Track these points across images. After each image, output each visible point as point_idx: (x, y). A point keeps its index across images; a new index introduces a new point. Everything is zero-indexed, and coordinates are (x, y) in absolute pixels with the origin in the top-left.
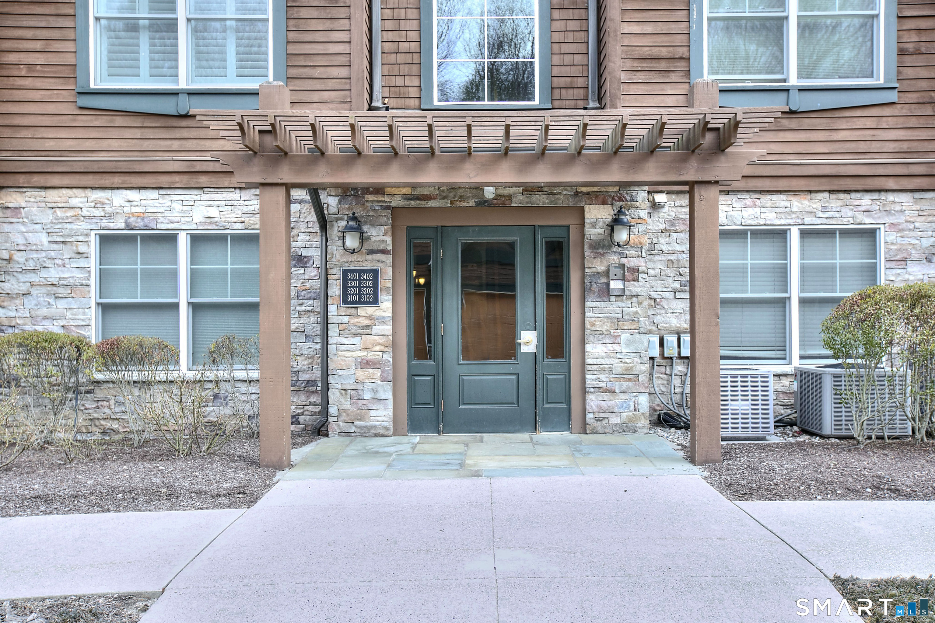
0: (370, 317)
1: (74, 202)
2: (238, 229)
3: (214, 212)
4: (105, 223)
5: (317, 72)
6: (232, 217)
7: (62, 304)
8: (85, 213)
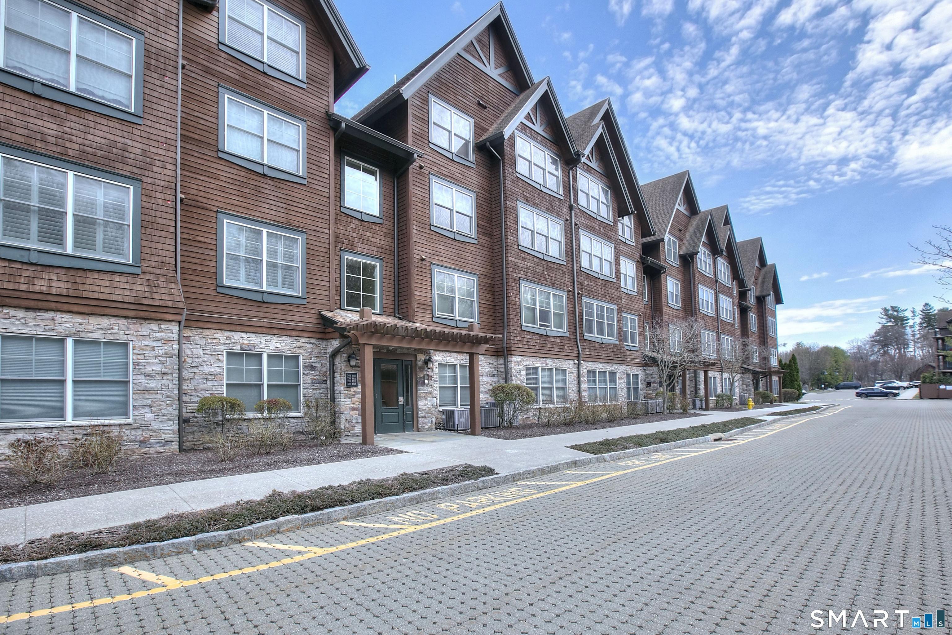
0: (354, 391)
1: (217, 336)
2: (289, 353)
3: (279, 345)
4: (231, 346)
5: (317, 292)
6: (287, 348)
7: (210, 383)
8: (222, 341)
